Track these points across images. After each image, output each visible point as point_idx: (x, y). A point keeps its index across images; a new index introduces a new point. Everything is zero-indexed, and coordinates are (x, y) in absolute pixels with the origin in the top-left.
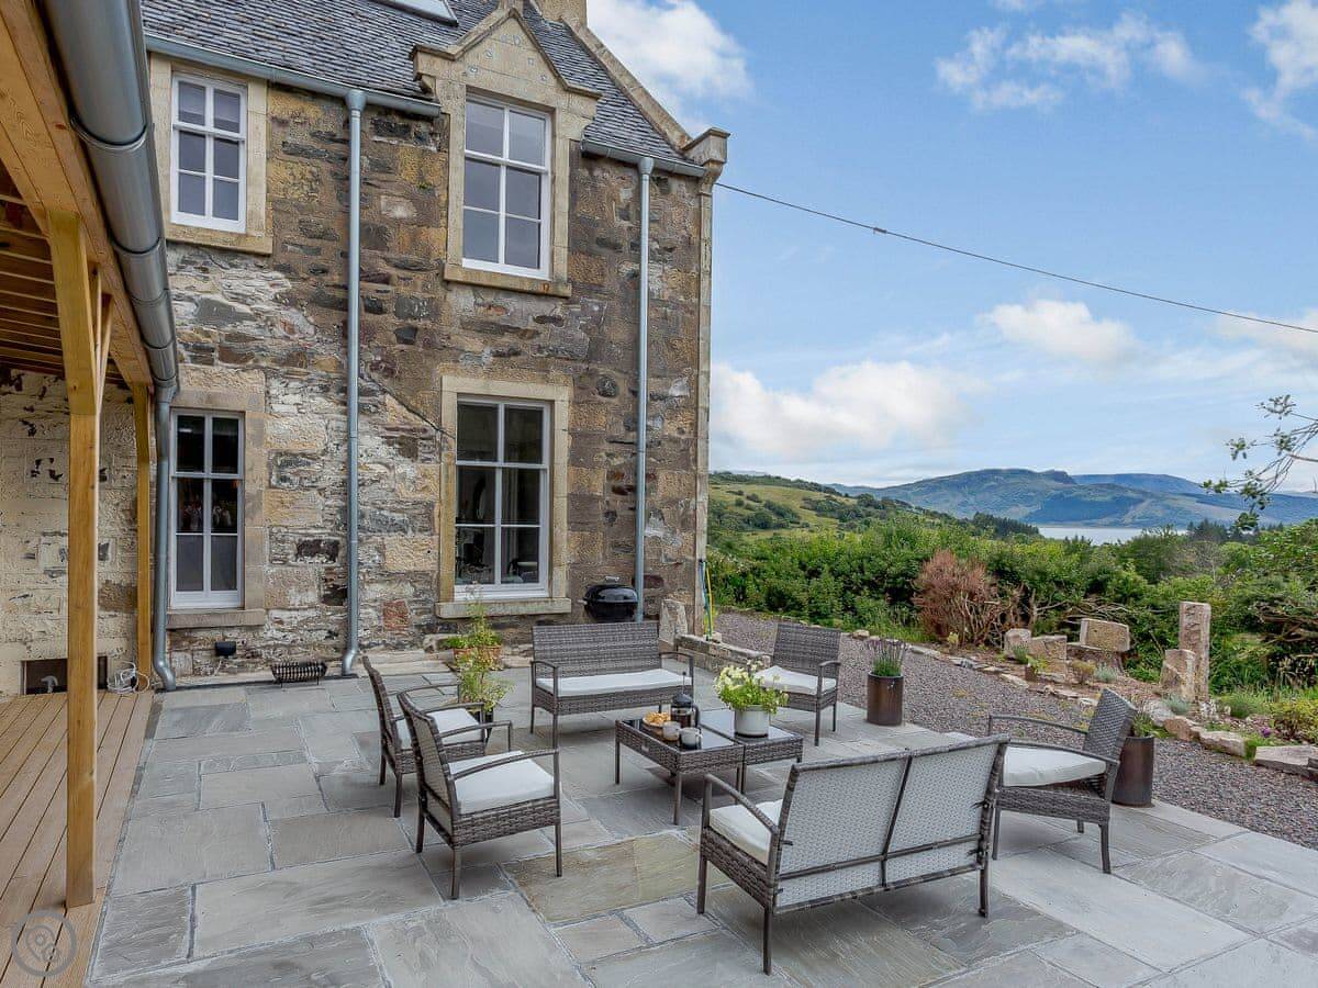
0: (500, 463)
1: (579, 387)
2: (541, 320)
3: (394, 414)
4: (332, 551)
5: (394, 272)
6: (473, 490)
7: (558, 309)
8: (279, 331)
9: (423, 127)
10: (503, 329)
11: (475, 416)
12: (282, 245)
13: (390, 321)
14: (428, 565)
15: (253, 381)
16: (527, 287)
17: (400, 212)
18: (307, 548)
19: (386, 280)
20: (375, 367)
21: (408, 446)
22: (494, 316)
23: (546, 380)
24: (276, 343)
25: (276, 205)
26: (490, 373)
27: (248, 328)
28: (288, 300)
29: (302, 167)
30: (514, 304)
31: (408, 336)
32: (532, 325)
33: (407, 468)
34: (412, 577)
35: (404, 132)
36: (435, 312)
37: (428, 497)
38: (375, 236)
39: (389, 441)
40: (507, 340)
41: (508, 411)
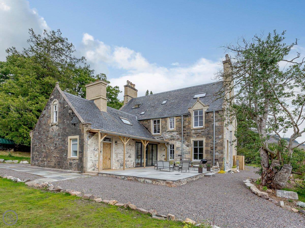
0: (198, 147)
1: (207, 138)
2: (202, 132)
3: (186, 143)
4: (181, 156)
5: (186, 130)
6: (196, 150)
7: (204, 130)
8: (177, 137)
9: (189, 116)
10: (197, 133)
11: (195, 143)
12: (177, 130)
13: (186, 134)
14: (190, 157)
15: (175, 141)
16: (201, 128)
17: (187, 124)
18: (179, 156)
19: (186, 131)
20: (185, 139)
21: (188, 146)
22: (196, 132)
23: (202, 138)
24: (176, 138)
25: (176, 126)
26: (196, 138)
27: (174, 137)
28: (177, 134)
29: (179, 122)
30: (199, 130)
31: (188, 135)
32: (201, 132)
33: (188, 148)
34: (188, 158)
35: (187, 117)
36: (190, 133)
37: (189, 151)
38: (184, 127)
39: (186, 146)
40: (198, 134)
41: (199, 141)
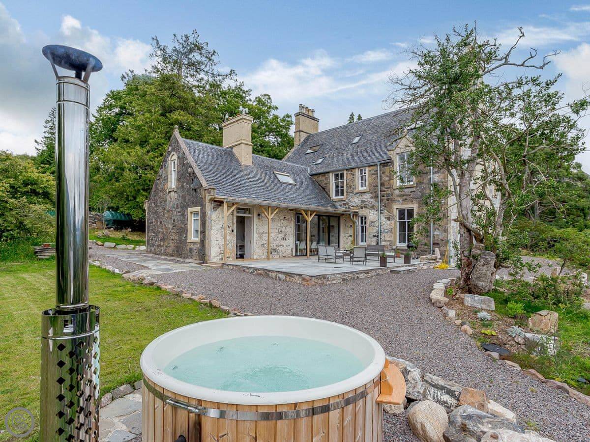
0: (406, 220)
1: (419, 204)
2: (411, 192)
3: (386, 213)
4: (378, 236)
5: (386, 190)
6: (402, 225)
7: (414, 189)
8: (371, 202)
9: (390, 164)
10: (404, 195)
11: (401, 212)
12: (370, 189)
13: (385, 198)
14: (392, 239)
15: (367, 210)
16: (410, 186)
17: (387, 179)
18: (374, 236)
19: (385, 191)
20: (383, 206)
21: (388, 218)
22: (402, 193)
23: (412, 204)
24: (370, 205)
25: (370, 183)
26: (402, 204)
27: (367, 203)
28: (372, 198)
29: (374, 176)
30: (406, 190)
31: (388, 200)
32: (409, 193)
33: (388, 222)
34: (389, 241)
35: (387, 166)
36: (392, 194)
37: (391, 227)
38: (382, 184)
39: (386, 218)
40: (405, 197)
41: (408, 210)
